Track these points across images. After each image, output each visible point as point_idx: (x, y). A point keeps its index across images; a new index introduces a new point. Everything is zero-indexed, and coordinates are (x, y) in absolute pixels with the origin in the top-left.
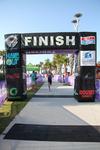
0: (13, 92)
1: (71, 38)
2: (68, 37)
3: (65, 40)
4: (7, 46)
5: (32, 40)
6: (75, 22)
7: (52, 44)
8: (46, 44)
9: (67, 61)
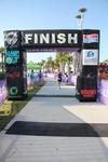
0: (14, 91)
1: (73, 36)
2: (70, 35)
3: (67, 37)
4: (6, 43)
5: (33, 37)
6: (79, 17)
7: (54, 41)
8: (47, 42)
9: (70, 59)
